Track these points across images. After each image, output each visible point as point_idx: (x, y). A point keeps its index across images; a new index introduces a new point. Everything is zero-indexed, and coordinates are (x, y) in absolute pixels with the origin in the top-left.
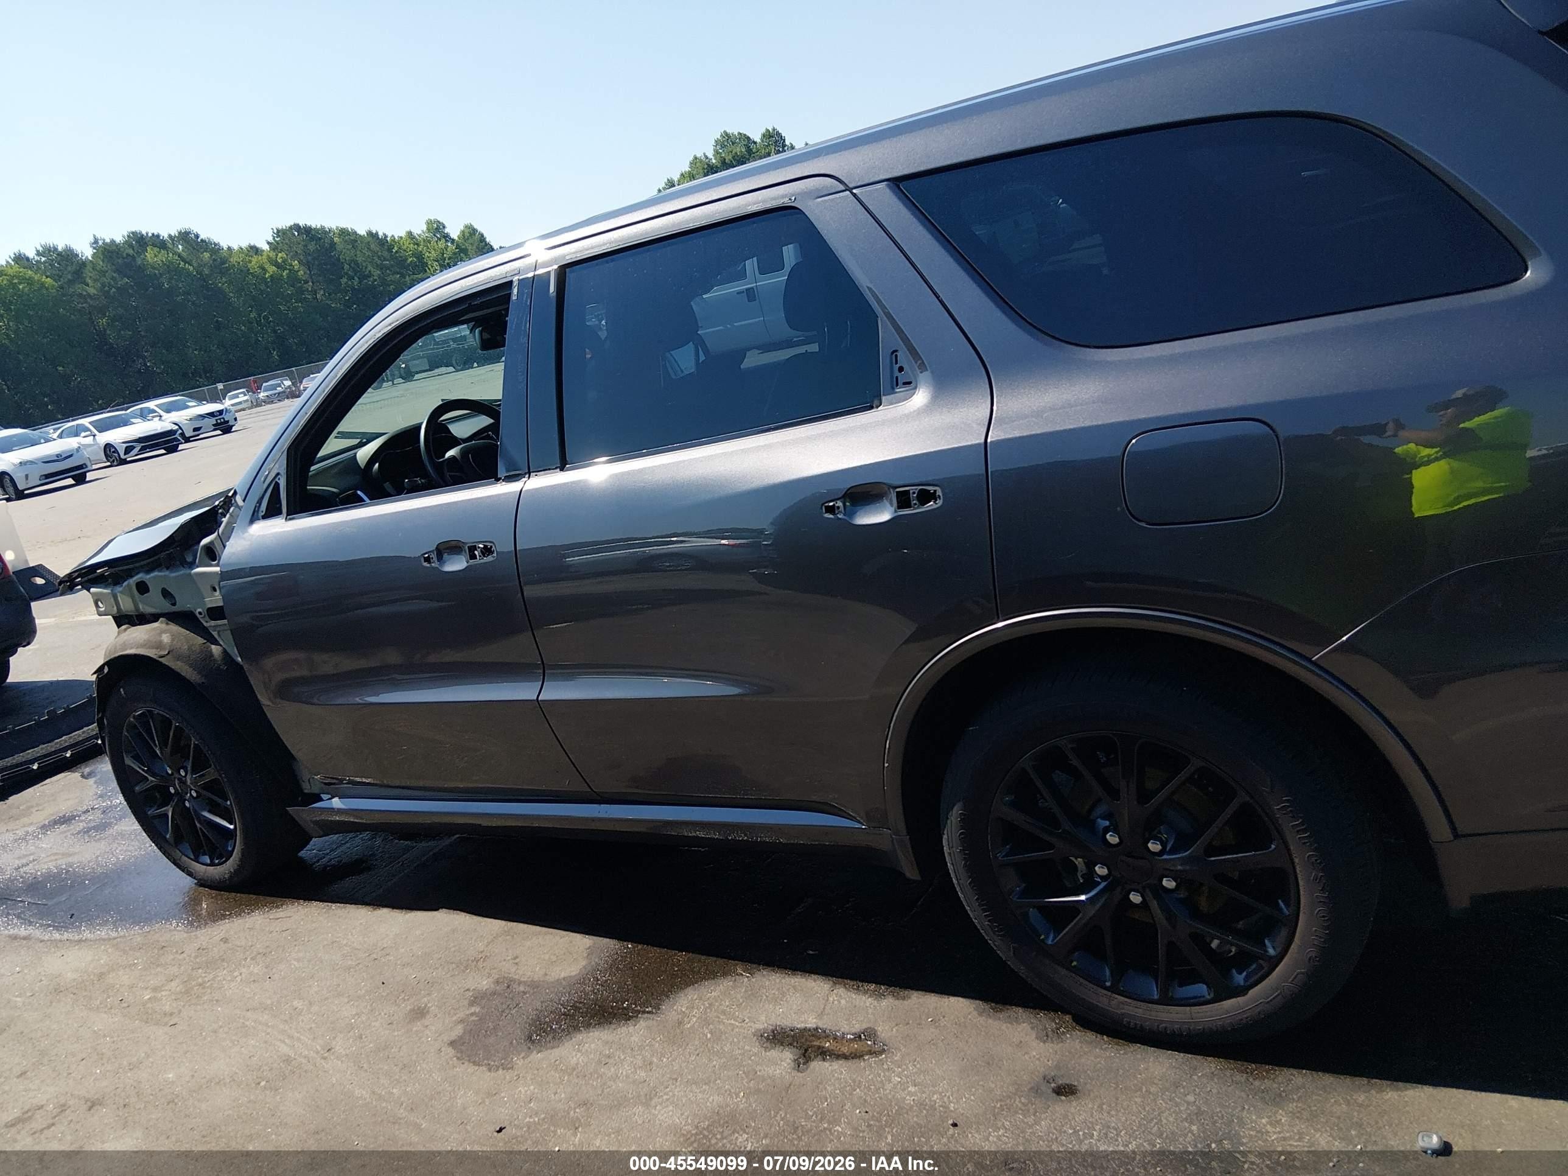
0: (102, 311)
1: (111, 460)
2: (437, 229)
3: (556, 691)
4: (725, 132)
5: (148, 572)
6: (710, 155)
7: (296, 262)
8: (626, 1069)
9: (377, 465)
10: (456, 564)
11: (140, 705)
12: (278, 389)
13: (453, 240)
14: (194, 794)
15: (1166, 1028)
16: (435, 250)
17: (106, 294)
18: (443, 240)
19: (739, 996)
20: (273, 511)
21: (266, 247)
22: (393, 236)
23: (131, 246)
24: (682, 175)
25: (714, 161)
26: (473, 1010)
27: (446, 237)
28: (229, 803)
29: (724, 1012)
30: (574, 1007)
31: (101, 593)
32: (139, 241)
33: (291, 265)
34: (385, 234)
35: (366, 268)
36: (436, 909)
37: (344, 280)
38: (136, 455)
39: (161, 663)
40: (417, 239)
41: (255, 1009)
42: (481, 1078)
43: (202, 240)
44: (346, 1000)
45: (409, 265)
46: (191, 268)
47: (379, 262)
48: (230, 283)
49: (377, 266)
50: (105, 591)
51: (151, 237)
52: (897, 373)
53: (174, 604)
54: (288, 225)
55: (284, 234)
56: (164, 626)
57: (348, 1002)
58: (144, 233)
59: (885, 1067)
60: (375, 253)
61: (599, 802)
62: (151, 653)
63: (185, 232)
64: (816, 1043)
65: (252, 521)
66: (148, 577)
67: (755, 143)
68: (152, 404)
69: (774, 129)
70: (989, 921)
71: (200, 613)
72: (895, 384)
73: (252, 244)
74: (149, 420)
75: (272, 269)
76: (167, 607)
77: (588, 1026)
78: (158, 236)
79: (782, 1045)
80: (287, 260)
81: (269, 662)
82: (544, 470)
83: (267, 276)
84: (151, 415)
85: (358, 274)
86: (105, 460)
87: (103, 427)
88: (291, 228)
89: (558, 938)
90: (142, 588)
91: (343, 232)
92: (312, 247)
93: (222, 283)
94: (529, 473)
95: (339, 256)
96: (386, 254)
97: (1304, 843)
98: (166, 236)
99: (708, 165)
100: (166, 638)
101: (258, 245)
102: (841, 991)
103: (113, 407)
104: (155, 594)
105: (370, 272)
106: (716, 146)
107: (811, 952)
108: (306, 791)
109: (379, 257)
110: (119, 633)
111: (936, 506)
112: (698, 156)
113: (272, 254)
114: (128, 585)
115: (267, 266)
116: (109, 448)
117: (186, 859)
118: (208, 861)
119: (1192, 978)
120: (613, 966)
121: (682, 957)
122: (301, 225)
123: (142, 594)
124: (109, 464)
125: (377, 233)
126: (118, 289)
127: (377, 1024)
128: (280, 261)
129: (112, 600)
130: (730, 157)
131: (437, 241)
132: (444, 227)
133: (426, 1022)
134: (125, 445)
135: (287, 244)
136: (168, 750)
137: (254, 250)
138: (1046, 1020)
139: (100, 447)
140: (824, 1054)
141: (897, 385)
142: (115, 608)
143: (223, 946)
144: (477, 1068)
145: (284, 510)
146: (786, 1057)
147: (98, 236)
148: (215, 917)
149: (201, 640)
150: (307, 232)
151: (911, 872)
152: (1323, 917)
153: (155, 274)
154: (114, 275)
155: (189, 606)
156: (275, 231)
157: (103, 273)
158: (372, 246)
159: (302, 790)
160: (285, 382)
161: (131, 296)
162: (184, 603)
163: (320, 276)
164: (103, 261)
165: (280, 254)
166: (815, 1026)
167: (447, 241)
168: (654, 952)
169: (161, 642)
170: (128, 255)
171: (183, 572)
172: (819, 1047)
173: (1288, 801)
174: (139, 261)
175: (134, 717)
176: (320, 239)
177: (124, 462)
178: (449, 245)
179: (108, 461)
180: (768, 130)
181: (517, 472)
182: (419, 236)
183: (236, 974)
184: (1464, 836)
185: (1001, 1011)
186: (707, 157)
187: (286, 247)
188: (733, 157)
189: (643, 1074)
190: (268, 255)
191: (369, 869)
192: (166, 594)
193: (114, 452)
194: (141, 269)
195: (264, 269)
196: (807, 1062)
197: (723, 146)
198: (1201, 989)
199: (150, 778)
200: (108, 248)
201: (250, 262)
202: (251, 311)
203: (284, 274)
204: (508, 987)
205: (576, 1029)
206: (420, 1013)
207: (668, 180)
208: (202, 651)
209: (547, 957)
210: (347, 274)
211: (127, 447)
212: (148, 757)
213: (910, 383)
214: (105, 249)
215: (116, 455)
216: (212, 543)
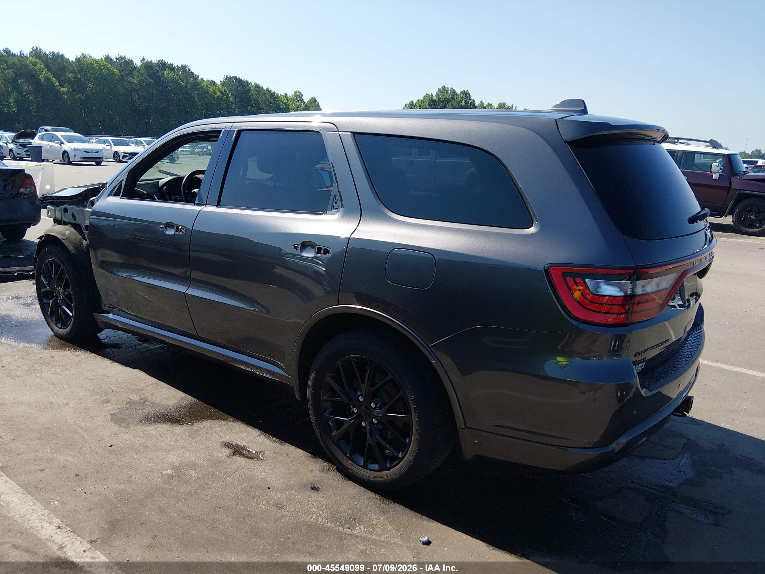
0: (137, 91)
1: (116, 159)
2: (299, 96)
3: (192, 291)
4: (444, 86)
5: (69, 205)
6: (434, 95)
7: (230, 93)
8: (168, 440)
9: (166, 187)
10: (171, 232)
11: (52, 257)
12: (204, 149)
13: (304, 103)
14: (62, 298)
15: (361, 477)
16: (295, 105)
17: (141, 85)
18: (300, 101)
19: (225, 428)
20: (117, 194)
21: (219, 83)
22: (278, 93)
23: (159, 66)
24: (418, 100)
25: (435, 98)
26: (126, 406)
27: (302, 100)
28: (72, 305)
29: (215, 432)
30: (163, 415)
31: (51, 208)
32: (163, 65)
33: (228, 94)
34: (274, 92)
35: (261, 105)
36: (135, 368)
37: (250, 107)
38: (127, 160)
39: (62, 241)
40: (288, 98)
41: (49, 383)
42: (116, 428)
43: (191, 72)
44: (84, 389)
45: (281, 108)
46: (183, 84)
47: (268, 104)
48: (198, 95)
49: (267, 105)
50: (53, 208)
51: (169, 64)
52: (334, 204)
53: (75, 220)
54: (232, 76)
55: (229, 79)
56: (69, 228)
57: (84, 390)
58: (166, 62)
59: (259, 464)
60: (267, 99)
61: (200, 341)
62: (59, 237)
63: (185, 66)
64: (241, 451)
65: (109, 195)
66: (69, 207)
67: (457, 95)
68: (142, 139)
69: (467, 91)
70: (315, 420)
71: (83, 226)
72: (333, 207)
73: (213, 80)
74: (138, 146)
75: (219, 94)
76: (72, 221)
77: (164, 422)
78: (172, 65)
79: (228, 448)
80: (226, 91)
81: (100, 252)
82: (211, 205)
83: (215, 96)
84: (140, 144)
85: (257, 106)
86: (113, 158)
87: (116, 143)
88: (233, 77)
89: (173, 391)
90: (66, 210)
91: (257, 86)
92: (240, 88)
93: (194, 94)
94: (206, 204)
95: (251, 96)
96: (272, 101)
97: (416, 415)
98: (176, 66)
99: (432, 99)
100: (67, 232)
101: (216, 81)
102: (262, 437)
103: (125, 135)
104: (69, 214)
105: (263, 107)
106: (438, 91)
107: (261, 421)
108: (103, 309)
109: (269, 101)
110: (53, 226)
111: (328, 256)
112: (429, 94)
113: (221, 87)
114: (61, 208)
115: (217, 92)
116: (116, 153)
117: (52, 323)
118: (60, 327)
119: (374, 462)
120: (186, 407)
121: (213, 410)
122: (238, 77)
123: (65, 213)
124: (114, 160)
125: (271, 91)
126: (147, 84)
127: (90, 400)
128: (223, 91)
129: (54, 212)
130: (443, 98)
131: (297, 101)
132: (302, 96)
133: (107, 405)
134: (124, 154)
135: (229, 84)
136: (57, 277)
137: (213, 83)
138: (326, 465)
139: (112, 152)
140: (241, 454)
141: (333, 208)
142: (54, 216)
143: (51, 359)
144: (115, 424)
145: (121, 194)
146: (228, 451)
147: (145, 57)
148: (54, 348)
149: (80, 237)
150: (239, 81)
151: (298, 396)
152: (417, 445)
153: (165, 81)
154: (147, 77)
155: (80, 223)
156: (226, 77)
157: (142, 75)
158: (267, 96)
159: (101, 308)
160: (208, 147)
161: (152, 88)
162: (78, 221)
163: (239, 102)
164: (144, 69)
165: (224, 88)
166: (244, 445)
167: (301, 102)
168: (205, 405)
169: (65, 233)
170: (156, 69)
171: (81, 208)
172: (241, 452)
173: (413, 398)
174: (160, 74)
175: (48, 261)
176: (245, 86)
177: (121, 161)
178: (302, 104)
179: (114, 159)
180: (464, 90)
181: (202, 203)
182: (290, 97)
183: (50, 369)
184: (468, 428)
185: (314, 458)
186: (432, 95)
187: (228, 85)
188: (444, 99)
189: (173, 443)
190: (219, 88)
191: (120, 348)
192: (73, 215)
193: (118, 156)
194: (160, 77)
195: (215, 93)
196: (233, 455)
197: (442, 92)
198: (376, 467)
199: (48, 287)
200: (148, 64)
201: (210, 88)
202: (203, 110)
203: (224, 98)
204: (144, 402)
205: (159, 422)
206: (107, 401)
207: (411, 101)
208: (79, 242)
209: (164, 396)
210: (252, 105)
211: (124, 155)
212: (48, 278)
213: (337, 209)
214: (146, 64)
215: (118, 157)
216: (94, 200)
